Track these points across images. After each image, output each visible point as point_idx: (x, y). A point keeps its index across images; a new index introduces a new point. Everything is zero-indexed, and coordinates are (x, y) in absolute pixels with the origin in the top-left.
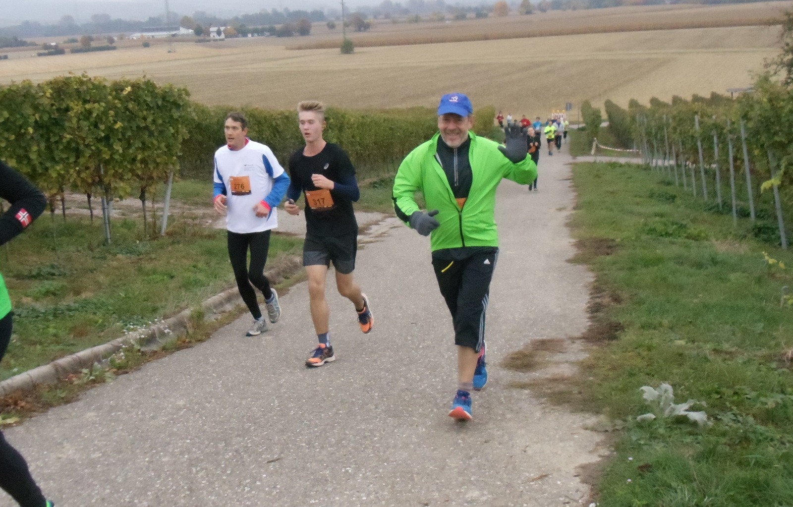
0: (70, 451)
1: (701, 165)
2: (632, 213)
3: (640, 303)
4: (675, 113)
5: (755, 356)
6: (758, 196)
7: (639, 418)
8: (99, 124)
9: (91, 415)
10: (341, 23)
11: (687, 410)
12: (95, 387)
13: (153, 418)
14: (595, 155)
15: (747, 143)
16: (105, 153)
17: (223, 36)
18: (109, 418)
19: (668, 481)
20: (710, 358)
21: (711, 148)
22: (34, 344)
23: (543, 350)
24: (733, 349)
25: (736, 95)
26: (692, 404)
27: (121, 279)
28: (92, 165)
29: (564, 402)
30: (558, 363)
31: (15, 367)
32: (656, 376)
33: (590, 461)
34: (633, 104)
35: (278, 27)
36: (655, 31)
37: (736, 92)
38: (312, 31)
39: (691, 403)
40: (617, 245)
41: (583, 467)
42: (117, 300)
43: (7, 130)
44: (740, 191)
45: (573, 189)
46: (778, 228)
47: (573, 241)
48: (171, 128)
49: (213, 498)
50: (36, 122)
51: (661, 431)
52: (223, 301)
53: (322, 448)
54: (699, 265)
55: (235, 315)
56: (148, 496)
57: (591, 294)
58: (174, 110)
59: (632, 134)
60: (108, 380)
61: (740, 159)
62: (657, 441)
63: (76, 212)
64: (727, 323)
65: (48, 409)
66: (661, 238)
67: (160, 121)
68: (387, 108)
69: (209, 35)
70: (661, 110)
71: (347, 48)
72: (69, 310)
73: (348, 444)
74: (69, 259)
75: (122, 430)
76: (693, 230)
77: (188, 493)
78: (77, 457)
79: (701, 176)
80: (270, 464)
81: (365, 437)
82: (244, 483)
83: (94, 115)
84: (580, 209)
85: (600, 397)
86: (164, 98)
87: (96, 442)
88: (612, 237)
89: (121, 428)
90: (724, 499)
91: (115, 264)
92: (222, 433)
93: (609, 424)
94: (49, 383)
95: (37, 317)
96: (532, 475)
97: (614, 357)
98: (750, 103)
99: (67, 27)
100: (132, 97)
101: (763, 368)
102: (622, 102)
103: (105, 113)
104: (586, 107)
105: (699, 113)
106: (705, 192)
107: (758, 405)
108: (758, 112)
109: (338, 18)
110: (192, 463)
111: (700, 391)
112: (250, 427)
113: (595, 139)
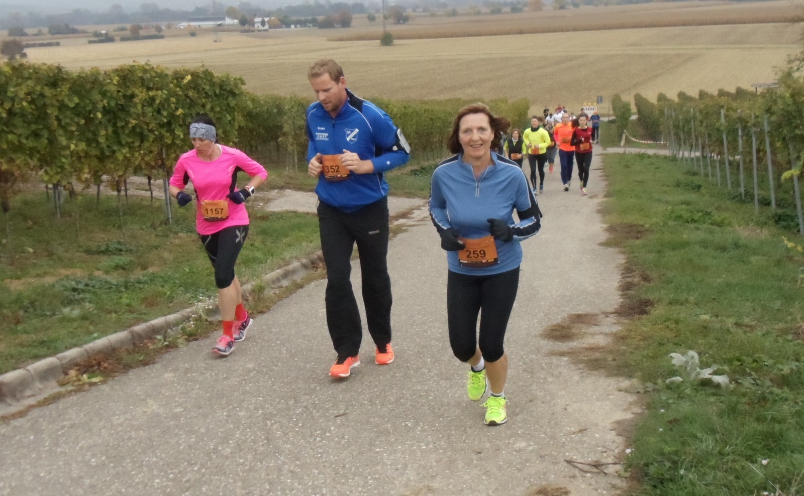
0: (153, 406)
1: (726, 156)
2: (659, 200)
3: (669, 282)
4: (702, 106)
5: (773, 329)
6: (779, 186)
7: (668, 381)
8: (162, 111)
9: (169, 376)
10: (381, 15)
11: (711, 374)
12: (169, 351)
13: (226, 378)
14: (624, 146)
15: (769, 136)
16: (167, 138)
17: (267, 27)
18: (186, 379)
19: (694, 432)
20: (731, 330)
21: (735, 140)
22: (110, 312)
23: (581, 323)
24: (754, 323)
25: (760, 90)
26: (715, 369)
27: (184, 256)
28: (155, 149)
29: (600, 368)
30: (593, 334)
31: (95, 333)
32: (683, 345)
33: (624, 418)
34: (662, 98)
35: (320, 18)
36: (684, 27)
37: (760, 87)
38: (353, 23)
39: (715, 367)
40: (646, 230)
41: (618, 422)
42: (182, 275)
43: (78, 115)
44: (762, 181)
45: (603, 178)
46: (796, 216)
47: (606, 226)
48: (228, 115)
49: (289, 446)
50: (104, 107)
51: (688, 391)
52: (280, 277)
53: (383, 405)
54: (723, 249)
55: (292, 289)
56: (230, 444)
57: (622, 274)
58: (230, 99)
59: (660, 127)
60: (181, 346)
61: (762, 150)
62: (684, 400)
63: (135, 194)
64: (748, 300)
65: (128, 370)
66: (687, 224)
67: (218, 109)
68: (426, 99)
69: (253, 25)
70: (688, 104)
71: (387, 40)
72: (139, 282)
73: (406, 402)
74: (133, 237)
75: (199, 388)
76: (717, 217)
77: (265, 441)
78: (161, 411)
79: (725, 168)
80: (337, 418)
81: (421, 396)
82: (315, 434)
83: (158, 102)
84: (611, 197)
85: (633, 364)
86: (221, 87)
87: (177, 399)
88: (641, 223)
89: (198, 387)
90: (743, 448)
91: (177, 241)
92: (291, 392)
93: (641, 386)
94: (127, 347)
95: (110, 288)
96: (573, 429)
97: (645, 329)
98: (774, 98)
99: (117, 16)
100: (192, 86)
101: (780, 340)
102: (651, 96)
103: (167, 100)
104: (616, 101)
105: (725, 108)
106: (729, 182)
107: (775, 371)
108: (781, 107)
109: (377, 11)
110: (267, 417)
111: (723, 358)
112: (316, 387)
113: (625, 131)
